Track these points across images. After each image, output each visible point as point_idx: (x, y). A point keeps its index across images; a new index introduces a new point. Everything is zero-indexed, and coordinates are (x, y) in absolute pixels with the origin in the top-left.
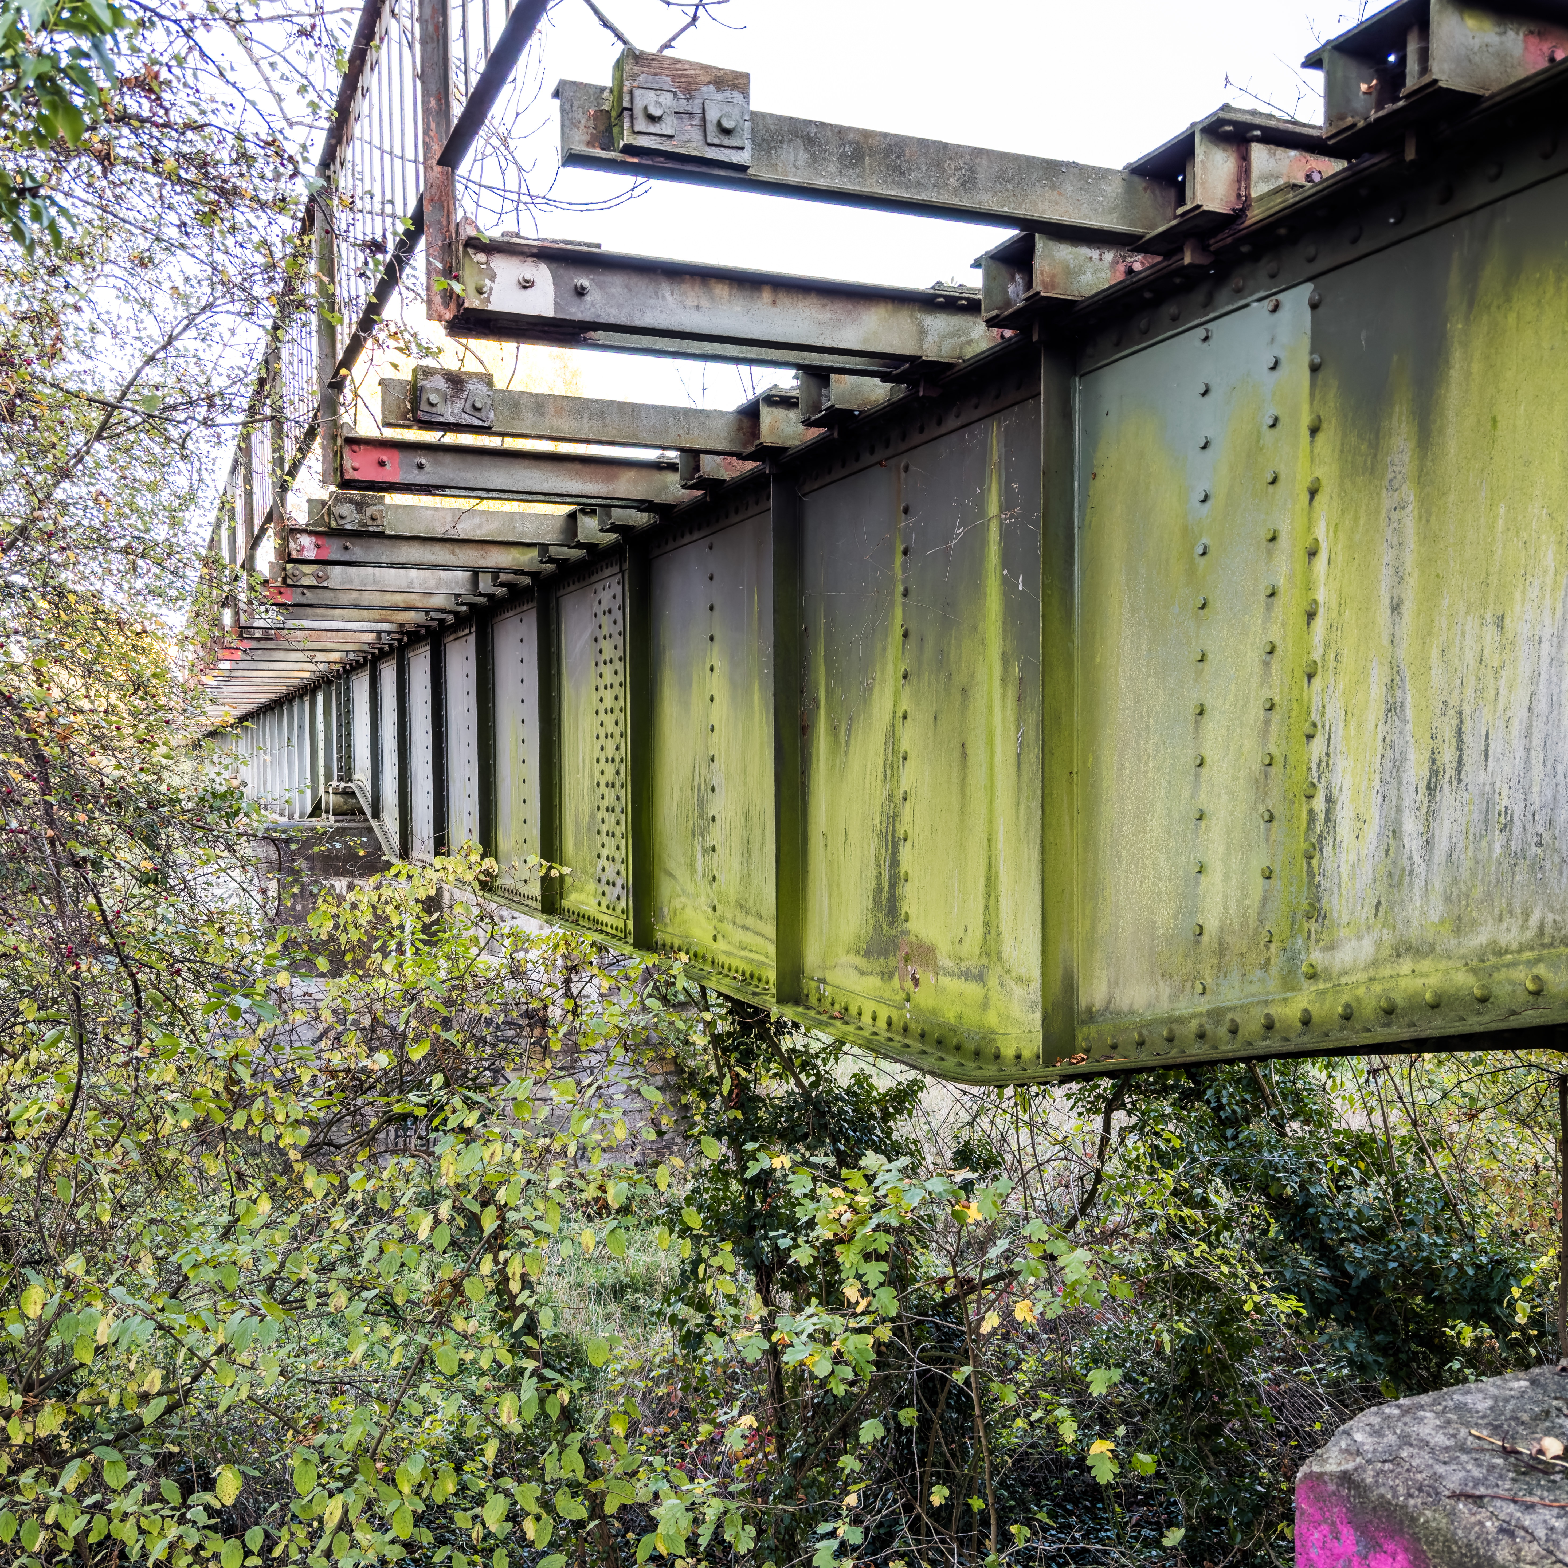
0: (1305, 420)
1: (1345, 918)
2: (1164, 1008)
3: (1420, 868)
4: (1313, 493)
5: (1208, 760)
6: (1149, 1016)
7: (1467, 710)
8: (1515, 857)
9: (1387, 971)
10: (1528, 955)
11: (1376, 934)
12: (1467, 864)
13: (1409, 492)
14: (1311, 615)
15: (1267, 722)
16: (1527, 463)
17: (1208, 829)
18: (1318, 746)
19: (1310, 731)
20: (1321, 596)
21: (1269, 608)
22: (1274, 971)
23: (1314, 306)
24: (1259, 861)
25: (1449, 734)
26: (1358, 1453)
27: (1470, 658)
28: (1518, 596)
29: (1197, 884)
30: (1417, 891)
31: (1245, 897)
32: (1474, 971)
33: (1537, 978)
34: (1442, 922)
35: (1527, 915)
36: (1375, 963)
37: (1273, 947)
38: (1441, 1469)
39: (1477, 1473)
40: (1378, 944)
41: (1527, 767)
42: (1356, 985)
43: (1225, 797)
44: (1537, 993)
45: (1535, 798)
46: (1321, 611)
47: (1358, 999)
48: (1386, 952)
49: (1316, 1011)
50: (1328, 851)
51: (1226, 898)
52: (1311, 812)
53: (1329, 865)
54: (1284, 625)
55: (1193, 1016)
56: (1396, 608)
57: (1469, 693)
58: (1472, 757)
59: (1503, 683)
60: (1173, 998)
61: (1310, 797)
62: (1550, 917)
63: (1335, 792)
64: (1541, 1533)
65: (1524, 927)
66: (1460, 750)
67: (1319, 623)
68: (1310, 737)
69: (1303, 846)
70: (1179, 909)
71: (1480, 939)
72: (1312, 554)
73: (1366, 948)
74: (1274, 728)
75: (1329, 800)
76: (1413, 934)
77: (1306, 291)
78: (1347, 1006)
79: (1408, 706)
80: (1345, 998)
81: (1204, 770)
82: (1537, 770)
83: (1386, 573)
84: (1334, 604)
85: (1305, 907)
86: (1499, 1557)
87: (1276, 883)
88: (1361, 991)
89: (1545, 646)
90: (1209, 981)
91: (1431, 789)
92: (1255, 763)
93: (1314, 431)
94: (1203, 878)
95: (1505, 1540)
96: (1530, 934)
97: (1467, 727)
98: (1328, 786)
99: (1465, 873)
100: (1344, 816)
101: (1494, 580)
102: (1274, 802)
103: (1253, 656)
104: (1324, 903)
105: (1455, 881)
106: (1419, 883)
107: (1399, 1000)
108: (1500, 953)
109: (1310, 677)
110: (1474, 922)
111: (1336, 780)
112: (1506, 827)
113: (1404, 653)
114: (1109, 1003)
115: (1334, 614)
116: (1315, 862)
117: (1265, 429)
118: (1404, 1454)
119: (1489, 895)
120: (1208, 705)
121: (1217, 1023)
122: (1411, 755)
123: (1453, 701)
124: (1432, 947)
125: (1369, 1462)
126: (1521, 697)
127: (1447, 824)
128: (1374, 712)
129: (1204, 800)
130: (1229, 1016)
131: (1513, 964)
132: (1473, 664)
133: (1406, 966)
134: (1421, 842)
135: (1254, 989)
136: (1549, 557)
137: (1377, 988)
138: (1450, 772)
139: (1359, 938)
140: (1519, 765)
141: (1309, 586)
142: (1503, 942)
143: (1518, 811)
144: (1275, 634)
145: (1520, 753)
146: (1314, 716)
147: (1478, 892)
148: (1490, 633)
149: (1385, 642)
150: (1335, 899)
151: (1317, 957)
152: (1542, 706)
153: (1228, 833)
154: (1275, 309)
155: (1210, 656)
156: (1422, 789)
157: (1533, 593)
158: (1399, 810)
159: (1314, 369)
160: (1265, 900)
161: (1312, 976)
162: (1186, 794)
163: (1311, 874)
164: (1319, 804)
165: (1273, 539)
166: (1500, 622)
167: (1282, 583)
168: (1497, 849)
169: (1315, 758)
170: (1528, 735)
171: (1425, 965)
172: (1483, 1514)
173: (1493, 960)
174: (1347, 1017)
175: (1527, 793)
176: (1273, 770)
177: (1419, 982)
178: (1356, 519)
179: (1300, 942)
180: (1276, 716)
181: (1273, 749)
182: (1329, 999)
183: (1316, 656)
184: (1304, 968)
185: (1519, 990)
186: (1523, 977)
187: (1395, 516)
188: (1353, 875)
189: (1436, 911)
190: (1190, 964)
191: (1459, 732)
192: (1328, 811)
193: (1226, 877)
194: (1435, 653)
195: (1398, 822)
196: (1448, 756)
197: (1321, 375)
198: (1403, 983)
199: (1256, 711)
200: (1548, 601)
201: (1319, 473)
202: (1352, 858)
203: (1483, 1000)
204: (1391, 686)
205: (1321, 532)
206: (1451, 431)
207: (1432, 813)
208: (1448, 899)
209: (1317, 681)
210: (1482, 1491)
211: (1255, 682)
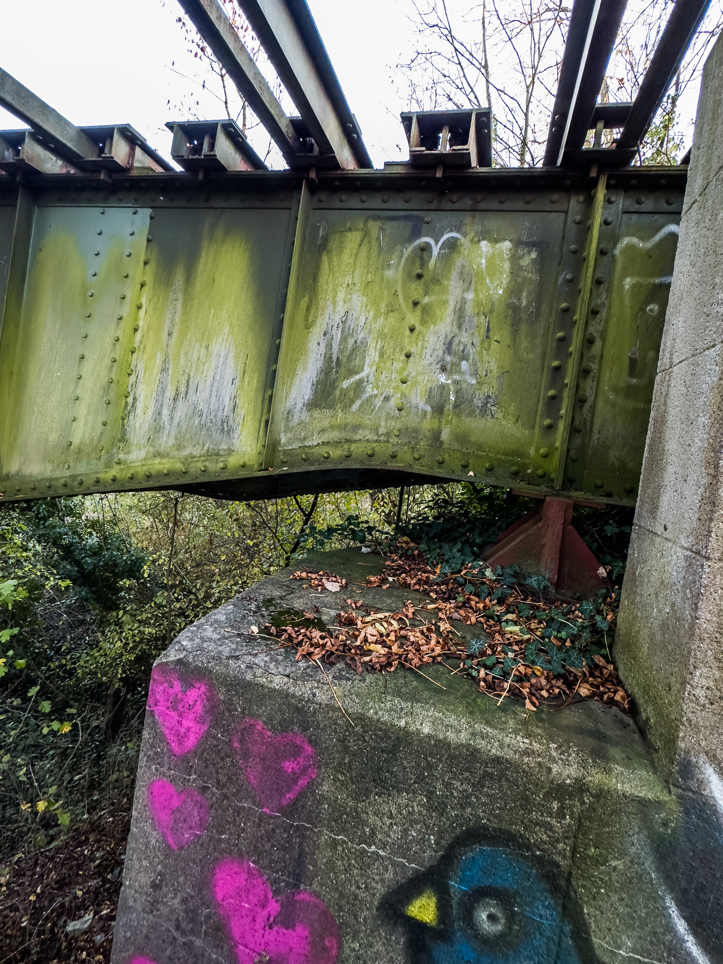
0: (143, 258)
1: (135, 443)
2: (48, 474)
3: (167, 426)
4: (142, 285)
5: (83, 377)
6: (40, 477)
7: (192, 375)
8: (202, 426)
9: (150, 462)
10: (202, 458)
11: (147, 449)
12: (184, 426)
13: (180, 296)
14: (136, 330)
15: (112, 367)
16: (224, 297)
17: (80, 404)
18: (132, 379)
19: (129, 372)
20: (141, 324)
21: (118, 324)
22: (102, 460)
23: (152, 218)
24: (101, 419)
25: (184, 382)
26: (184, 649)
27: (195, 357)
28: (214, 340)
29: (71, 425)
30: (165, 435)
31: (93, 432)
32: (183, 463)
33: (205, 466)
34: (173, 446)
35: (204, 445)
36: (145, 459)
37: (103, 452)
38: (220, 648)
39: (233, 646)
40: (148, 452)
41: (210, 396)
42: (137, 467)
43: (89, 393)
44: (204, 471)
45: (211, 407)
46: (140, 330)
47: (137, 472)
48: (150, 455)
49: (118, 476)
50: (131, 417)
51: (84, 432)
52: (126, 403)
53: (131, 422)
54: (124, 331)
55: (61, 478)
56: (170, 335)
57: (193, 369)
58: (191, 391)
59: (205, 367)
60: (53, 470)
61: (127, 397)
62: (211, 447)
63: (137, 397)
64: (262, 664)
65: (202, 449)
66: (187, 387)
67: (139, 334)
68: (129, 375)
69: (121, 414)
70: (61, 435)
71: (186, 452)
72: (139, 307)
73: (142, 454)
74: (115, 369)
75: (135, 399)
76: (162, 449)
77: (149, 211)
78: (132, 474)
79: (170, 370)
80: (132, 471)
81: (81, 381)
82: (214, 398)
83: (168, 321)
84: (146, 328)
85: (119, 437)
86: (247, 678)
87: (108, 427)
88: (139, 469)
89: (221, 358)
90: (72, 464)
91: (175, 400)
92: (105, 382)
93: (146, 263)
94: (74, 423)
95: (249, 671)
96: (204, 451)
97: (191, 381)
98: (135, 393)
99: (184, 429)
100: (140, 405)
101: (207, 333)
102: (111, 396)
103: (109, 341)
104: (127, 437)
105: (180, 432)
106: (166, 432)
107: (153, 472)
108: (193, 457)
109: (133, 352)
110: (185, 447)
111: (138, 392)
112: (201, 416)
113: (170, 351)
114: (19, 472)
115: (145, 332)
116: (125, 421)
117: (125, 256)
118: (205, 646)
119: (191, 438)
120: (86, 355)
121: (73, 480)
122: (169, 387)
123: (187, 371)
124: (168, 454)
125: (190, 652)
126: (211, 374)
127: (179, 413)
128: (156, 371)
129: (79, 392)
130: (79, 478)
131: (197, 461)
132: (196, 360)
133: (157, 460)
134: (169, 417)
135: (92, 467)
136: (226, 330)
137: (145, 468)
138: (183, 395)
139: (140, 450)
140: (208, 395)
141: (136, 319)
142: (194, 454)
143: (205, 410)
144: (120, 334)
145: (208, 392)
146: (132, 367)
147: (188, 437)
148: (203, 351)
149: (164, 346)
150: (132, 435)
151: (122, 456)
152: (218, 377)
153: (89, 406)
154: (135, 213)
155: (89, 336)
156: (172, 399)
157: (220, 340)
158: (162, 405)
159: (149, 241)
160: (102, 434)
161: (119, 463)
162: (71, 388)
163: (123, 425)
164: (130, 400)
165: (123, 298)
166: (207, 348)
167: (125, 315)
168: (196, 423)
169: (131, 383)
170: (212, 386)
171: (165, 461)
172: (240, 662)
173: (190, 460)
174: (131, 478)
175: (209, 405)
176: (112, 385)
177: (162, 466)
178: (158, 300)
179: (115, 450)
180: (116, 365)
181: (113, 377)
182: (125, 471)
183: (136, 345)
184: (116, 460)
185: (198, 470)
186: (200, 465)
187: (174, 302)
188: (141, 427)
189: (171, 442)
190: (63, 456)
191: (188, 381)
192: (133, 403)
193: (86, 424)
194: (182, 353)
195: (161, 410)
196: (183, 389)
197: (151, 244)
198: (156, 467)
199: (107, 362)
200: (224, 344)
201: (146, 279)
202: (141, 421)
203: (185, 473)
204: (165, 362)
205: (144, 300)
206: (198, 279)
207: (174, 408)
208: (176, 438)
209: (135, 355)
210: (238, 653)
211: (109, 350)
